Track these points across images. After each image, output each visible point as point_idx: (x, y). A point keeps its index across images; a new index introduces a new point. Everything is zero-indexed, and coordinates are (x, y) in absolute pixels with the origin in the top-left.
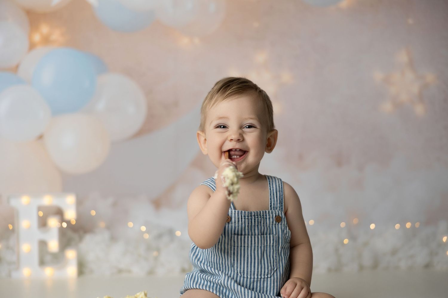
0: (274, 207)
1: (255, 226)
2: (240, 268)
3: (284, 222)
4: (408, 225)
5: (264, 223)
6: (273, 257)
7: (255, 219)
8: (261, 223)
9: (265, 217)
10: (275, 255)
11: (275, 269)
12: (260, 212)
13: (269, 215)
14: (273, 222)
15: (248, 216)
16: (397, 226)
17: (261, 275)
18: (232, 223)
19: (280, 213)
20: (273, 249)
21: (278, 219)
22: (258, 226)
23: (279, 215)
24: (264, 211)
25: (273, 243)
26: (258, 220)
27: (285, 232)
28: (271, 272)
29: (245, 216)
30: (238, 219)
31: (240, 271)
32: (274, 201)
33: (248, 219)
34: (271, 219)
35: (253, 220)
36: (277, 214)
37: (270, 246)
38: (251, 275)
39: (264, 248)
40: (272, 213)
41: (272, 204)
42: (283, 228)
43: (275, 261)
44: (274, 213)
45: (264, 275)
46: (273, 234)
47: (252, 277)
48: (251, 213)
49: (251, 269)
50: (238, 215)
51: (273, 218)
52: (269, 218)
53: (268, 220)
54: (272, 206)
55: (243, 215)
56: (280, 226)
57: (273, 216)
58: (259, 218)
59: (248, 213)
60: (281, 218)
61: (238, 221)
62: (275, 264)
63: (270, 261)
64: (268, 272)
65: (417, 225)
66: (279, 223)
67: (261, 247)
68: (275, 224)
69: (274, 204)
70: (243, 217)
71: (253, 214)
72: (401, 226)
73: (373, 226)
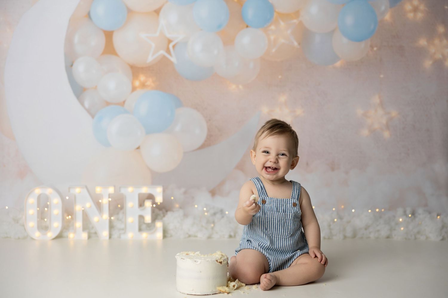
0: (294, 198)
1: (280, 207)
2: (271, 231)
3: (298, 207)
4: (377, 210)
5: (286, 206)
6: (290, 226)
7: (280, 203)
8: (284, 206)
9: (287, 202)
10: (291, 225)
11: (292, 233)
12: (284, 199)
13: (289, 202)
14: (291, 206)
15: (276, 201)
16: (370, 211)
17: (283, 236)
18: (266, 205)
19: (296, 201)
20: (291, 222)
21: (295, 205)
22: (282, 207)
23: (295, 202)
24: (286, 199)
25: (291, 218)
26: (282, 203)
27: (298, 213)
28: (289, 235)
29: (274, 201)
30: (270, 202)
31: (271, 233)
32: (295, 194)
33: (276, 202)
34: (290, 204)
35: (279, 204)
36: (294, 202)
37: (289, 220)
38: (277, 236)
39: (285, 221)
40: (291, 200)
41: (293, 195)
42: (297, 210)
43: (291, 229)
44: (293, 200)
45: (285, 236)
46: (292, 213)
47: (278, 237)
48: (278, 199)
49: (277, 232)
50: (270, 200)
51: (291, 203)
52: (289, 203)
53: (288, 204)
54: (293, 197)
55: (273, 200)
56: (295, 208)
57: (292, 202)
58: (283, 203)
59: (276, 199)
60: (297, 204)
61: (270, 204)
62: (291, 230)
63: (289, 228)
64: (287, 235)
65: (383, 210)
66: (295, 207)
67: (283, 220)
68: (293, 208)
69: (294, 196)
70: (273, 202)
71: (279, 200)
72: (372, 211)
73: (353, 211)
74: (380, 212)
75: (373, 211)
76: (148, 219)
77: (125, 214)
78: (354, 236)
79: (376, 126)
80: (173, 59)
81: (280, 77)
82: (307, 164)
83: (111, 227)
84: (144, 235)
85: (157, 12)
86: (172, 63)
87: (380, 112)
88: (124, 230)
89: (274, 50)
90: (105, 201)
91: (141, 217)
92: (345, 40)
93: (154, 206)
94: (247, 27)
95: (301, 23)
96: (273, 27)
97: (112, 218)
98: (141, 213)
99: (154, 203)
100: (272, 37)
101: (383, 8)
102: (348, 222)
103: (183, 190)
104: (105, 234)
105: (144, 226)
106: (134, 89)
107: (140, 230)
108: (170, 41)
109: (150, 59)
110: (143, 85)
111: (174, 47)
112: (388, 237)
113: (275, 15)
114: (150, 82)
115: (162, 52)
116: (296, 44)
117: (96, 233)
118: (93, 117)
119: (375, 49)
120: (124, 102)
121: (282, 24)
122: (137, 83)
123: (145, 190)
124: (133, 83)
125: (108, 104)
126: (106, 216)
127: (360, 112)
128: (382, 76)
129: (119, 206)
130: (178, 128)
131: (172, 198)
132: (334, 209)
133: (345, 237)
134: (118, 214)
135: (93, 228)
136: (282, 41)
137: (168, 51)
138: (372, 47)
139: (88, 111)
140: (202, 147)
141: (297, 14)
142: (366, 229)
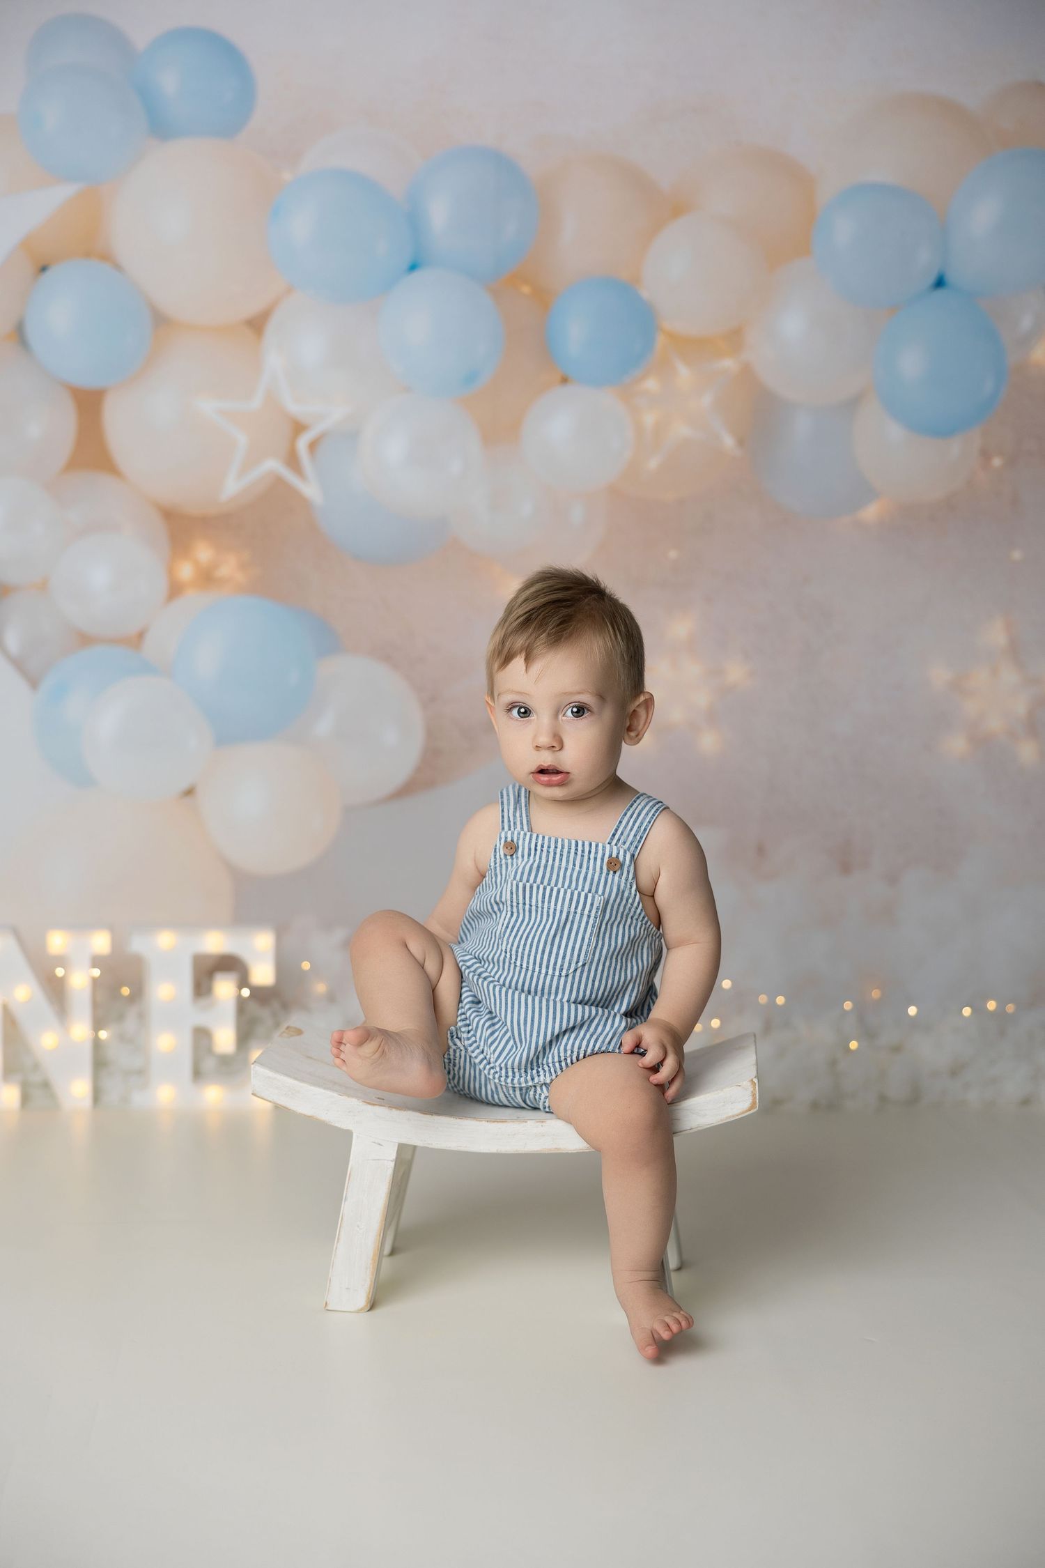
0: (617, 842)
3: (628, 874)
4: (992, 1005)
5: (581, 867)
7: (562, 855)
8: (574, 865)
9: (587, 854)
13: (596, 853)
14: (601, 869)
16: (967, 1011)
19: (621, 852)
21: (614, 865)
23: (617, 857)
24: (586, 842)
26: (569, 857)
27: (626, 894)
30: (530, 849)
33: (548, 852)
34: (599, 863)
35: (558, 856)
36: (614, 855)
42: (623, 885)
46: (596, 892)
50: (530, 842)
51: (603, 860)
52: (596, 859)
53: (591, 861)
55: (539, 845)
56: (616, 879)
57: (604, 855)
58: (573, 855)
60: (621, 864)
61: (529, 855)
65: (1010, 1008)
66: (615, 873)
72: (974, 1011)
73: (912, 1011)
74: (1000, 1014)
75: (979, 1010)
76: (225, 1039)
77: (142, 1017)
78: (914, 1098)
79: (995, 724)
80: (310, 490)
81: (673, 554)
82: (761, 850)
83: (100, 1062)
84: (214, 1095)
85: (257, 325)
86: (305, 503)
87: (1009, 676)
88: (141, 1074)
89: (653, 464)
90: (80, 980)
91: (202, 1036)
92: (895, 432)
93: (246, 992)
94: (565, 380)
95: (747, 372)
96: (651, 384)
97: (103, 1035)
98: (202, 1019)
99: (243, 981)
100: (649, 419)
101: (1026, 322)
102: (897, 1049)
103: (340, 934)
104: (78, 1090)
105: (209, 1064)
106: (175, 590)
107: (198, 1074)
108: (298, 428)
109: (232, 487)
110: (207, 578)
111: (313, 446)
112: (1026, 1102)
113: (660, 340)
114: (228, 568)
115: (273, 465)
116: (729, 441)
117: (46, 1085)
118: (34, 683)
119: (997, 462)
120: (141, 635)
121: (684, 373)
122: (186, 571)
123: (215, 943)
124: (171, 572)
125: (85, 640)
126: (81, 1030)
127: (940, 675)
128: (1017, 555)
129: (126, 991)
130: (324, 726)
131: (306, 966)
132: (848, 1005)
133: (883, 1099)
134: (121, 1018)
135: (36, 1066)
136: (681, 430)
137: (293, 461)
138: (986, 455)
139: (18, 664)
140: (407, 790)
141: (734, 339)
142: (955, 1072)
